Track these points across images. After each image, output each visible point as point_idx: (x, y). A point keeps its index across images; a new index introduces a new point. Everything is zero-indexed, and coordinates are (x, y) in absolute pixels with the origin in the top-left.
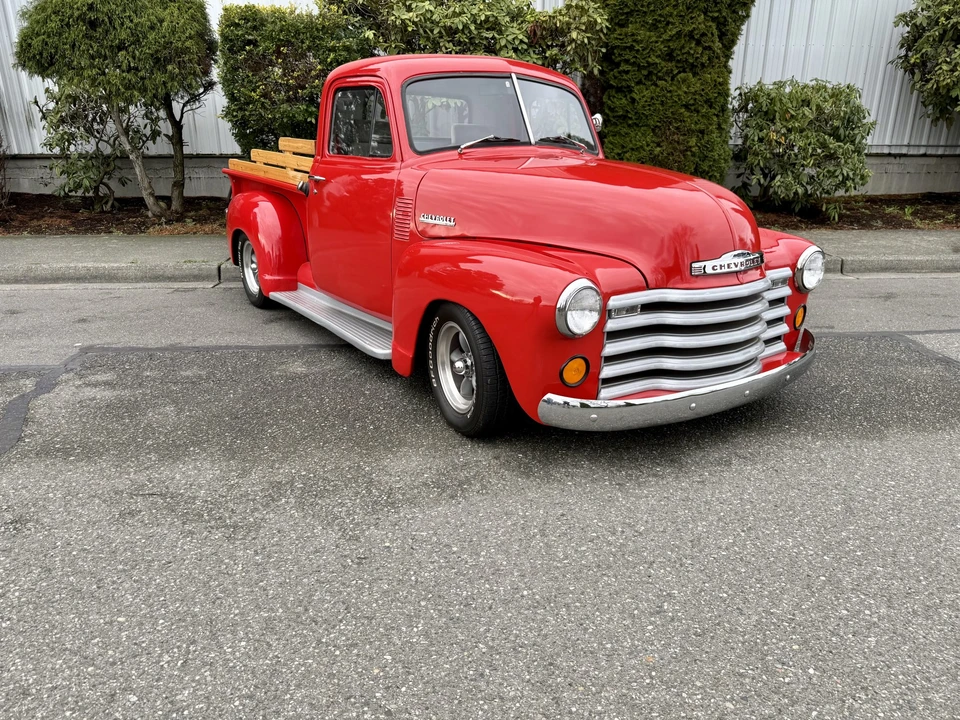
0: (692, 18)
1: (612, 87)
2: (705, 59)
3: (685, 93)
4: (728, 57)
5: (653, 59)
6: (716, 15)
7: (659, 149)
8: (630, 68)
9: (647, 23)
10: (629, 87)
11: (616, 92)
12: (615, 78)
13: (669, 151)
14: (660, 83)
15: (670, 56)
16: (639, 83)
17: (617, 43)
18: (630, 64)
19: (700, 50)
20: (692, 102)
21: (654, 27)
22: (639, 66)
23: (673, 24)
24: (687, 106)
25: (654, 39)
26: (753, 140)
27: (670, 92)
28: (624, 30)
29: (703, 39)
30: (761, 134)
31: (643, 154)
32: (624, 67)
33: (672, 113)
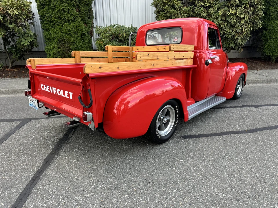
16: (52, 27)
29: (70, 11)
32: (45, 22)
33: (63, 37)
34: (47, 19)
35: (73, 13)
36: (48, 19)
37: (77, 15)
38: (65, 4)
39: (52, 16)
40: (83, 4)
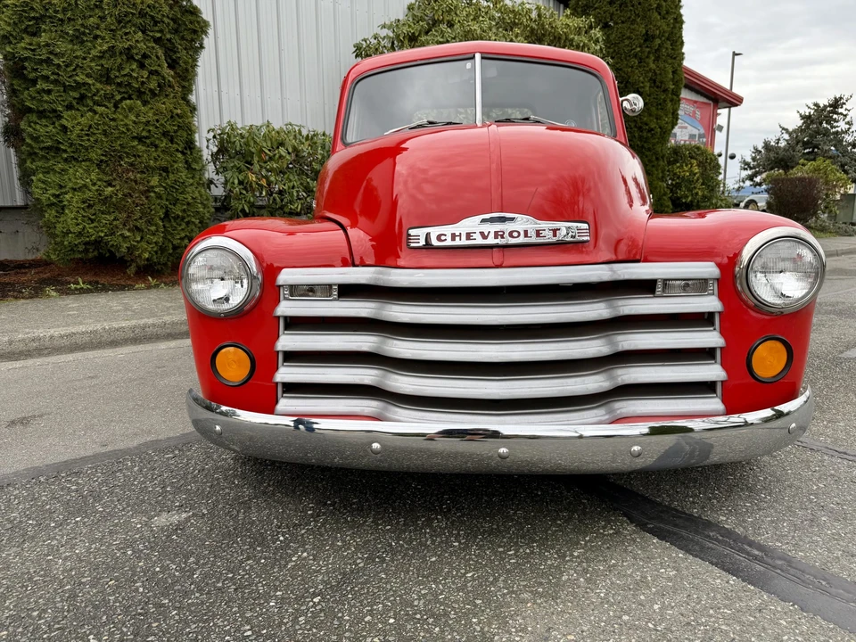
0: (126, 34)
1: (30, 110)
2: (153, 85)
3: (134, 122)
4: (187, 90)
5: (80, 78)
6: (158, 35)
7: (110, 189)
8: (51, 87)
9: (67, 34)
10: (55, 111)
11: (40, 118)
12: (33, 98)
13: (126, 191)
14: (100, 109)
15: (106, 77)
16: (69, 107)
17: (27, 54)
18: (52, 83)
19: (145, 74)
20: (144, 134)
21: (78, 38)
22: (64, 86)
23: (103, 39)
24: (140, 139)
25: (78, 53)
26: (234, 183)
27: (113, 120)
28: (35, 40)
29: (147, 62)
30: (241, 177)
31: (88, 194)
32: (41, 85)
33: (120, 145)
36: (58, 74)
39: (77, 66)
40: (187, 40)
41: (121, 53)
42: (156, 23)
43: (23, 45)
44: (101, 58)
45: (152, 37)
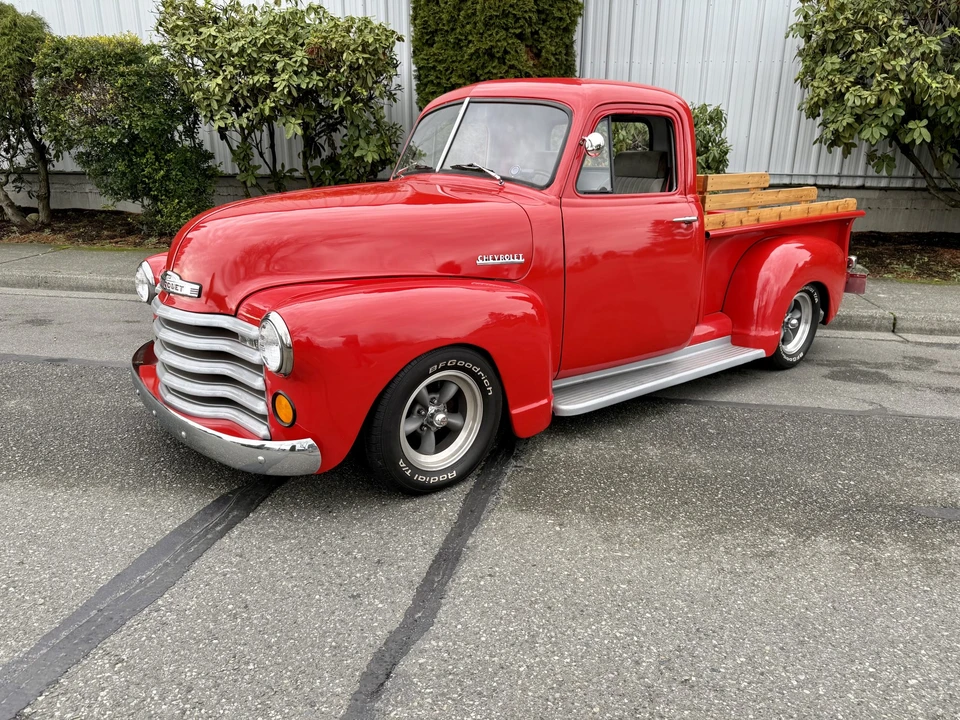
0: (490, 35)
5: (455, 79)
6: (518, 31)
8: (435, 89)
9: (450, 42)
15: (475, 76)
18: (435, 85)
21: (456, 46)
22: (444, 87)
23: (473, 42)
25: (456, 58)
29: (508, 57)
34: (437, 77)
35: (516, 63)
37: (528, 70)
38: (497, 33)
39: (453, 70)
40: (552, 29)
41: (484, 54)
42: (517, 20)
43: (421, 56)
44: (471, 59)
45: (514, 33)
